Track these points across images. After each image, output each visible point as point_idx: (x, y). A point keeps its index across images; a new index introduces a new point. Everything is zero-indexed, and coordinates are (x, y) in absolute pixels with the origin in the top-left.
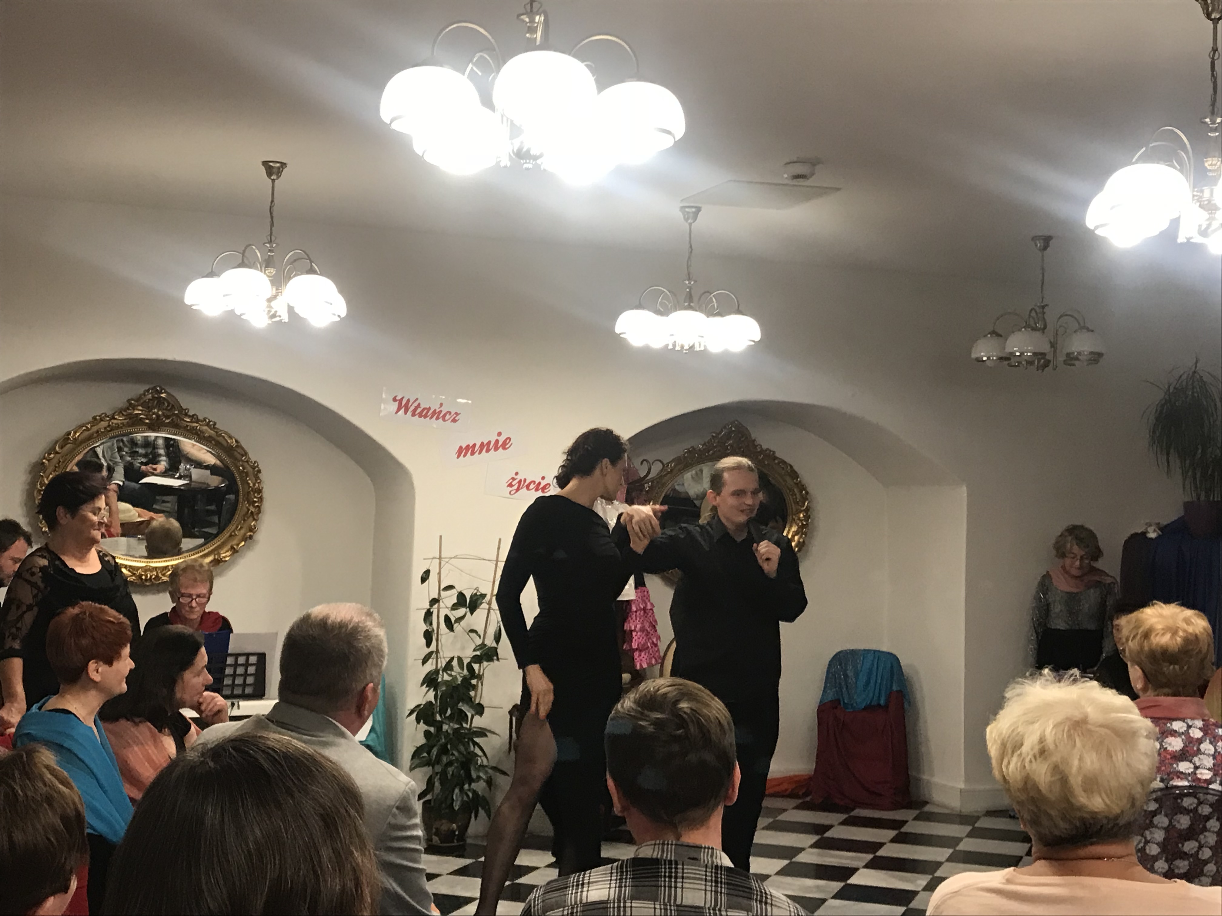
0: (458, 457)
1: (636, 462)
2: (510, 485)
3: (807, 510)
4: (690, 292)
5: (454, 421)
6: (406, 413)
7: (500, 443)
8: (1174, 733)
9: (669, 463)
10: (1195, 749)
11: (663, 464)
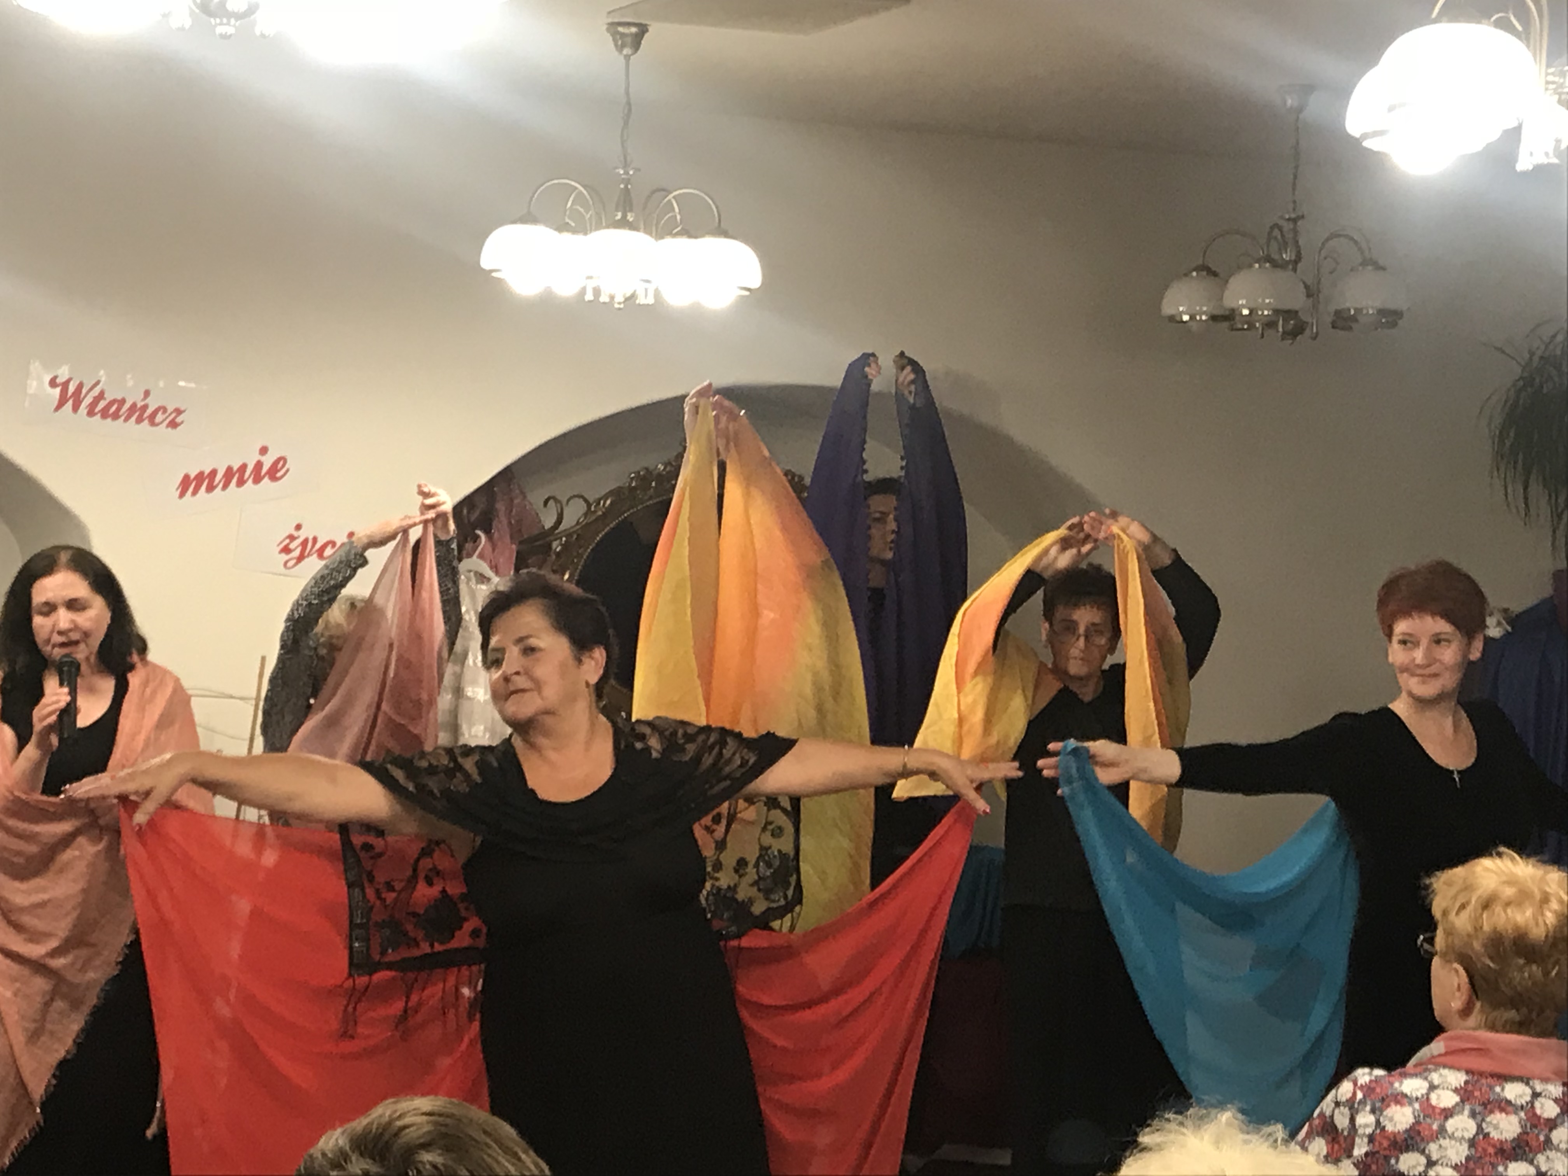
0: (182, 495)
1: (536, 498)
2: (286, 550)
4: (627, 191)
5: (173, 424)
6: (76, 408)
7: (265, 469)
8: (1505, 1106)
9: (600, 500)
10: (1542, 1138)
11: (589, 505)
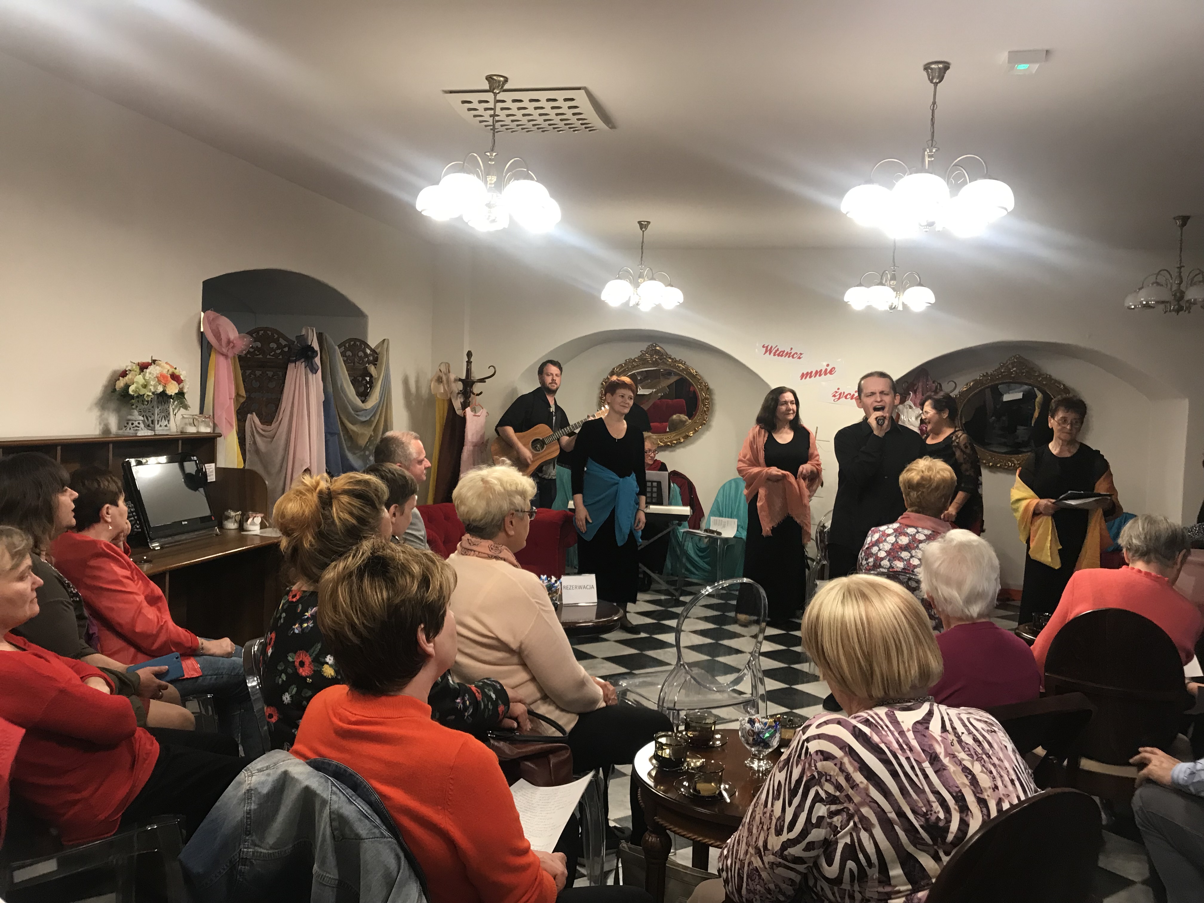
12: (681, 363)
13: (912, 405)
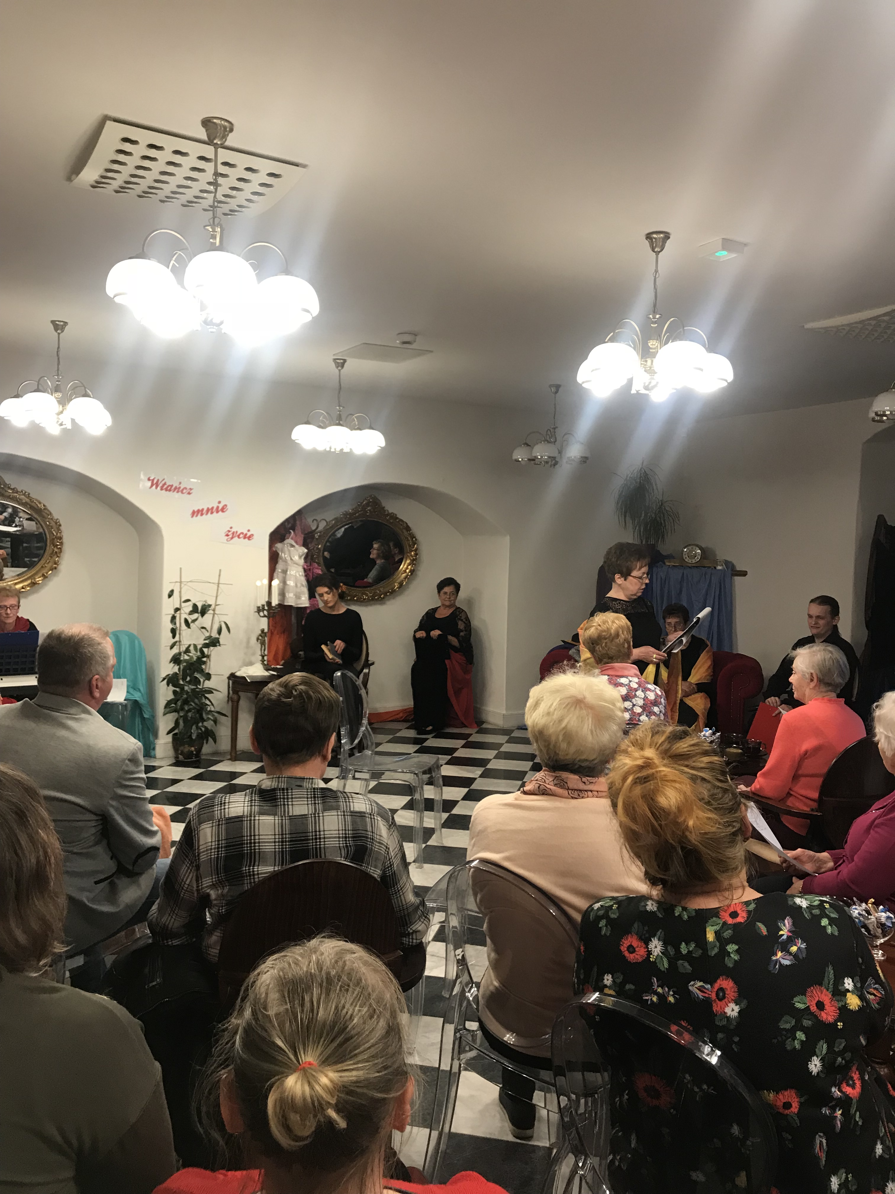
0: (192, 517)
1: (309, 520)
2: (227, 535)
3: (416, 550)
4: (340, 414)
5: (189, 493)
6: (156, 488)
7: (220, 509)
8: (621, 685)
9: (330, 521)
10: (633, 694)
11: (327, 522)
12: (24, 495)
13: (294, 544)
